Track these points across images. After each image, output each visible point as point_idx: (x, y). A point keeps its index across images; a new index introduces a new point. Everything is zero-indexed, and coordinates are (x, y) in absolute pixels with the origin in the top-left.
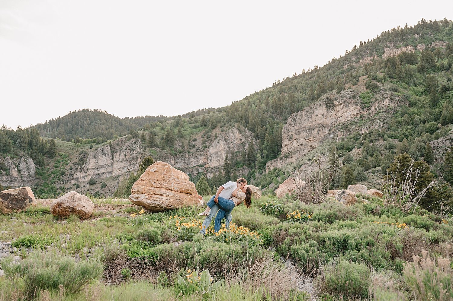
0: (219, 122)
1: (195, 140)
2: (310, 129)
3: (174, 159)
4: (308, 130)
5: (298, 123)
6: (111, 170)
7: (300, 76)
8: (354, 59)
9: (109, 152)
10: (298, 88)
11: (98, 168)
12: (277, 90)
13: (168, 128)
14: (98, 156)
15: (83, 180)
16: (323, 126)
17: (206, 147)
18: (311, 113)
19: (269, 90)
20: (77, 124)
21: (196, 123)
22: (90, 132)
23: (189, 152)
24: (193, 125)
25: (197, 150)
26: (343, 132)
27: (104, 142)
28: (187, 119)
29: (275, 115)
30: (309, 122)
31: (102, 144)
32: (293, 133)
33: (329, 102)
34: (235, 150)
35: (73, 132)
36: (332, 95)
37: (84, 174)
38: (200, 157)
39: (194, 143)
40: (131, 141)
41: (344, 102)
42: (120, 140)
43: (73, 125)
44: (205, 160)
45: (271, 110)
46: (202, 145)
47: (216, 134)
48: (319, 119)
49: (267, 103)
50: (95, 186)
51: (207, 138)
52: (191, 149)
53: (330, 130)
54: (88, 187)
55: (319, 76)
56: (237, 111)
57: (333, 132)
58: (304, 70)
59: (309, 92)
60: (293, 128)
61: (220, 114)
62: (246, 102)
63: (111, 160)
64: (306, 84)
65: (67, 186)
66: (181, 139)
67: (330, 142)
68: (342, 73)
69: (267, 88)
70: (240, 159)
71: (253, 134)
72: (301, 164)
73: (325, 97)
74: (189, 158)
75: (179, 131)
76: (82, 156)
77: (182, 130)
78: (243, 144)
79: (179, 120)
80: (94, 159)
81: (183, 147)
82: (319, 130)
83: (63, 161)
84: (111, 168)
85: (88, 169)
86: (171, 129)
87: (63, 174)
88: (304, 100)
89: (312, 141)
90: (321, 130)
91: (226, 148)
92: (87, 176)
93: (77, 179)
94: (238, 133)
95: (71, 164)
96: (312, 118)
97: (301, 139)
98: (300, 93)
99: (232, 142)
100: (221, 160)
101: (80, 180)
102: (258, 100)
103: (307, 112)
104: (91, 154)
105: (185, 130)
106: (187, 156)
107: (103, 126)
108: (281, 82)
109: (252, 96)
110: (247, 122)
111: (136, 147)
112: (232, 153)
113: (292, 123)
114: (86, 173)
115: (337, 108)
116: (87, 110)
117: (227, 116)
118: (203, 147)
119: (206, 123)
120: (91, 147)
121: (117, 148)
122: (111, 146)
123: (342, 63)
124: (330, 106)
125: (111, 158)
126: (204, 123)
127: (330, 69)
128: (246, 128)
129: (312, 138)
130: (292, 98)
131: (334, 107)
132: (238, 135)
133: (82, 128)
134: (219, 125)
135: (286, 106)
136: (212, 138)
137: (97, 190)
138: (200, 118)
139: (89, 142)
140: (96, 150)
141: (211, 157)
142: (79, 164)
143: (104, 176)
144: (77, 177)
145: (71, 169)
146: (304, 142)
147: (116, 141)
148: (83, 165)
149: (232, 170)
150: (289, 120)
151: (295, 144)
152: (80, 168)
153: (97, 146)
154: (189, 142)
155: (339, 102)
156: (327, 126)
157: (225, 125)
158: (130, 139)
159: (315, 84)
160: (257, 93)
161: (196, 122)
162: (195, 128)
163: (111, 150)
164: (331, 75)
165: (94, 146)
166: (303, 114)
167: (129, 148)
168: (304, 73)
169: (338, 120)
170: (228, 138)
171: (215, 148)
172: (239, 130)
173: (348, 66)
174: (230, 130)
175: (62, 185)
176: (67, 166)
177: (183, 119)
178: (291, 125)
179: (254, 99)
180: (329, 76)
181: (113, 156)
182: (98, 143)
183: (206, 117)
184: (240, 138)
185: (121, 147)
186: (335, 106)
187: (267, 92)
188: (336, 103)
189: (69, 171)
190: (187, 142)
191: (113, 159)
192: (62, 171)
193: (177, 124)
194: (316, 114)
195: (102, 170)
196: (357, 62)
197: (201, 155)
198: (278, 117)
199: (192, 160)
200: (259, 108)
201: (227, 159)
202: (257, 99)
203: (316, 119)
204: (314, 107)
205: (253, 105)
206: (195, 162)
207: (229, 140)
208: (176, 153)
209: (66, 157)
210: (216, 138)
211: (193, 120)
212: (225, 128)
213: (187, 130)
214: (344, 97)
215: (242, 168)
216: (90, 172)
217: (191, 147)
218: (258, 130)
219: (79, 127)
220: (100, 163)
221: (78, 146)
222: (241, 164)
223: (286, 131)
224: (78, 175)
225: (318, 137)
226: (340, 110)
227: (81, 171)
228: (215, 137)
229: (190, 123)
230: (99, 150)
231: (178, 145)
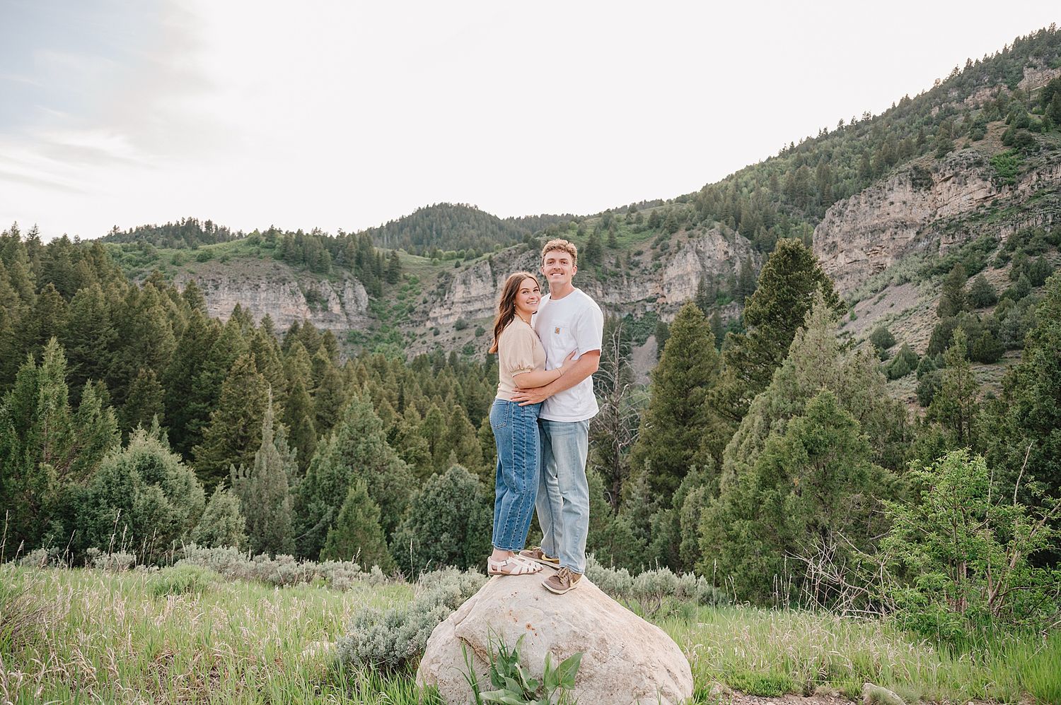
0: (683, 219)
1: (639, 253)
2: (874, 231)
3: (601, 286)
4: (871, 232)
5: (849, 219)
6: (492, 306)
7: (834, 134)
8: (955, 94)
9: (489, 273)
10: (833, 156)
11: (469, 302)
12: (789, 161)
13: (590, 231)
14: (470, 281)
15: (446, 321)
16: (904, 225)
17: (660, 266)
18: (879, 198)
19: (774, 161)
20: (430, 227)
21: (641, 222)
22: (451, 242)
23: (628, 275)
24: (634, 226)
25: (643, 272)
26: (953, 235)
27: (478, 256)
28: (624, 216)
29: (791, 206)
30: (875, 216)
31: (474, 261)
32: (838, 239)
33: (919, 176)
34: (715, 272)
35: (425, 241)
36: (926, 161)
37: (447, 312)
38: (648, 285)
39: (637, 258)
40: (526, 255)
41: (956, 175)
42: (507, 253)
43: (424, 231)
44: (659, 290)
45: (783, 198)
46: (653, 263)
47: (679, 242)
48: (897, 210)
49: (774, 185)
50: (465, 332)
51: (662, 250)
52: (631, 269)
53: (918, 233)
54: (453, 333)
55: (877, 131)
56: (716, 198)
57: (927, 237)
58: (841, 122)
59: (857, 161)
60: (837, 230)
61: (685, 207)
62: (731, 184)
63: (492, 288)
64: (850, 147)
65: (419, 331)
66: (614, 252)
67: (920, 256)
68: (926, 124)
69: (769, 158)
70: (724, 288)
71: (750, 242)
72: (855, 298)
73: (910, 167)
74: (629, 286)
75: (611, 236)
76: (442, 280)
77: (616, 234)
78: (730, 262)
79: (609, 217)
80: (463, 286)
81: (618, 266)
82: (896, 233)
83: (411, 288)
84: (493, 302)
85: (453, 303)
86: (594, 233)
87: (411, 310)
88: (847, 177)
89: (878, 255)
90: (900, 232)
91: (699, 268)
92: (451, 314)
93: (435, 319)
94: (720, 241)
95: (424, 295)
96: (881, 209)
97: (856, 251)
98: (839, 165)
99: (709, 258)
100: (688, 290)
101: (440, 321)
102: (755, 181)
103: (871, 196)
104: (458, 276)
105: (620, 236)
106: (625, 283)
107: (472, 231)
108: (796, 145)
109: (739, 174)
110: (738, 221)
111: (534, 265)
112: (710, 277)
113: (837, 220)
114: (450, 309)
115: (938, 189)
116: (446, 204)
117: (699, 209)
118: (654, 266)
119: (659, 222)
120: (457, 266)
121: (503, 266)
122: (491, 263)
123: (927, 105)
124: (921, 185)
125: (492, 283)
126: (655, 223)
127: (900, 117)
128: (735, 230)
129: (878, 248)
130: (824, 175)
131: (929, 185)
132: (721, 244)
133: (439, 235)
134: (684, 226)
135: (812, 189)
136: (672, 249)
137: (469, 339)
138: (647, 214)
139: (452, 257)
140: (467, 269)
141: (671, 284)
142: (438, 294)
143: (480, 315)
144: (435, 315)
145: (425, 302)
146: (862, 256)
147: (500, 254)
148: (445, 295)
149: (709, 308)
150: (828, 214)
151: (842, 260)
152: (439, 300)
153: (467, 263)
154: (629, 258)
155: (944, 175)
156: (913, 225)
157: (695, 225)
158: (524, 250)
159: (870, 147)
160: (750, 168)
161: (639, 220)
162: (637, 231)
163: (492, 270)
164: (903, 128)
165: (461, 264)
166: (862, 202)
167: (523, 266)
168: (841, 128)
169: (939, 213)
170: (702, 249)
171: (678, 267)
172: (723, 235)
173: (940, 108)
174: (707, 235)
175: (411, 330)
176: (418, 297)
177: (615, 216)
178: (833, 223)
179: (746, 178)
180: (899, 131)
181: (495, 281)
182: (468, 259)
183: (659, 212)
184: (726, 249)
185: (509, 265)
186: (933, 184)
187: (771, 165)
188: (935, 177)
189: (422, 306)
190: (625, 256)
191: (495, 286)
192: (411, 306)
193: (606, 225)
194: (891, 200)
195: (477, 305)
196: (960, 100)
197: (650, 280)
198: (797, 210)
199: (634, 289)
200: (759, 194)
201: (701, 287)
202: (752, 179)
203: (890, 211)
204: (887, 187)
205: (745, 190)
206: (639, 292)
207: (704, 253)
208: (605, 276)
209: (416, 281)
210: (680, 249)
211: (634, 218)
212: (695, 232)
213: (624, 235)
214: (956, 164)
215: (728, 306)
216: (458, 309)
217: (631, 266)
218: (759, 233)
219: (434, 233)
220: (474, 293)
221: (435, 264)
222: (727, 298)
223: (821, 235)
224: (437, 312)
225: (891, 246)
226: (945, 190)
227: (442, 306)
228: (676, 248)
229: (629, 223)
230: (471, 270)
231: (608, 262)
